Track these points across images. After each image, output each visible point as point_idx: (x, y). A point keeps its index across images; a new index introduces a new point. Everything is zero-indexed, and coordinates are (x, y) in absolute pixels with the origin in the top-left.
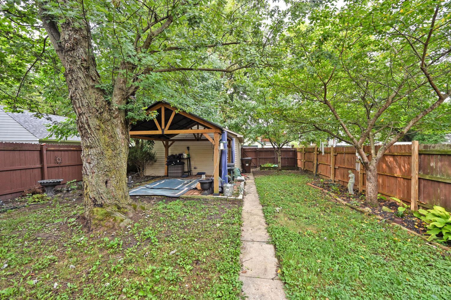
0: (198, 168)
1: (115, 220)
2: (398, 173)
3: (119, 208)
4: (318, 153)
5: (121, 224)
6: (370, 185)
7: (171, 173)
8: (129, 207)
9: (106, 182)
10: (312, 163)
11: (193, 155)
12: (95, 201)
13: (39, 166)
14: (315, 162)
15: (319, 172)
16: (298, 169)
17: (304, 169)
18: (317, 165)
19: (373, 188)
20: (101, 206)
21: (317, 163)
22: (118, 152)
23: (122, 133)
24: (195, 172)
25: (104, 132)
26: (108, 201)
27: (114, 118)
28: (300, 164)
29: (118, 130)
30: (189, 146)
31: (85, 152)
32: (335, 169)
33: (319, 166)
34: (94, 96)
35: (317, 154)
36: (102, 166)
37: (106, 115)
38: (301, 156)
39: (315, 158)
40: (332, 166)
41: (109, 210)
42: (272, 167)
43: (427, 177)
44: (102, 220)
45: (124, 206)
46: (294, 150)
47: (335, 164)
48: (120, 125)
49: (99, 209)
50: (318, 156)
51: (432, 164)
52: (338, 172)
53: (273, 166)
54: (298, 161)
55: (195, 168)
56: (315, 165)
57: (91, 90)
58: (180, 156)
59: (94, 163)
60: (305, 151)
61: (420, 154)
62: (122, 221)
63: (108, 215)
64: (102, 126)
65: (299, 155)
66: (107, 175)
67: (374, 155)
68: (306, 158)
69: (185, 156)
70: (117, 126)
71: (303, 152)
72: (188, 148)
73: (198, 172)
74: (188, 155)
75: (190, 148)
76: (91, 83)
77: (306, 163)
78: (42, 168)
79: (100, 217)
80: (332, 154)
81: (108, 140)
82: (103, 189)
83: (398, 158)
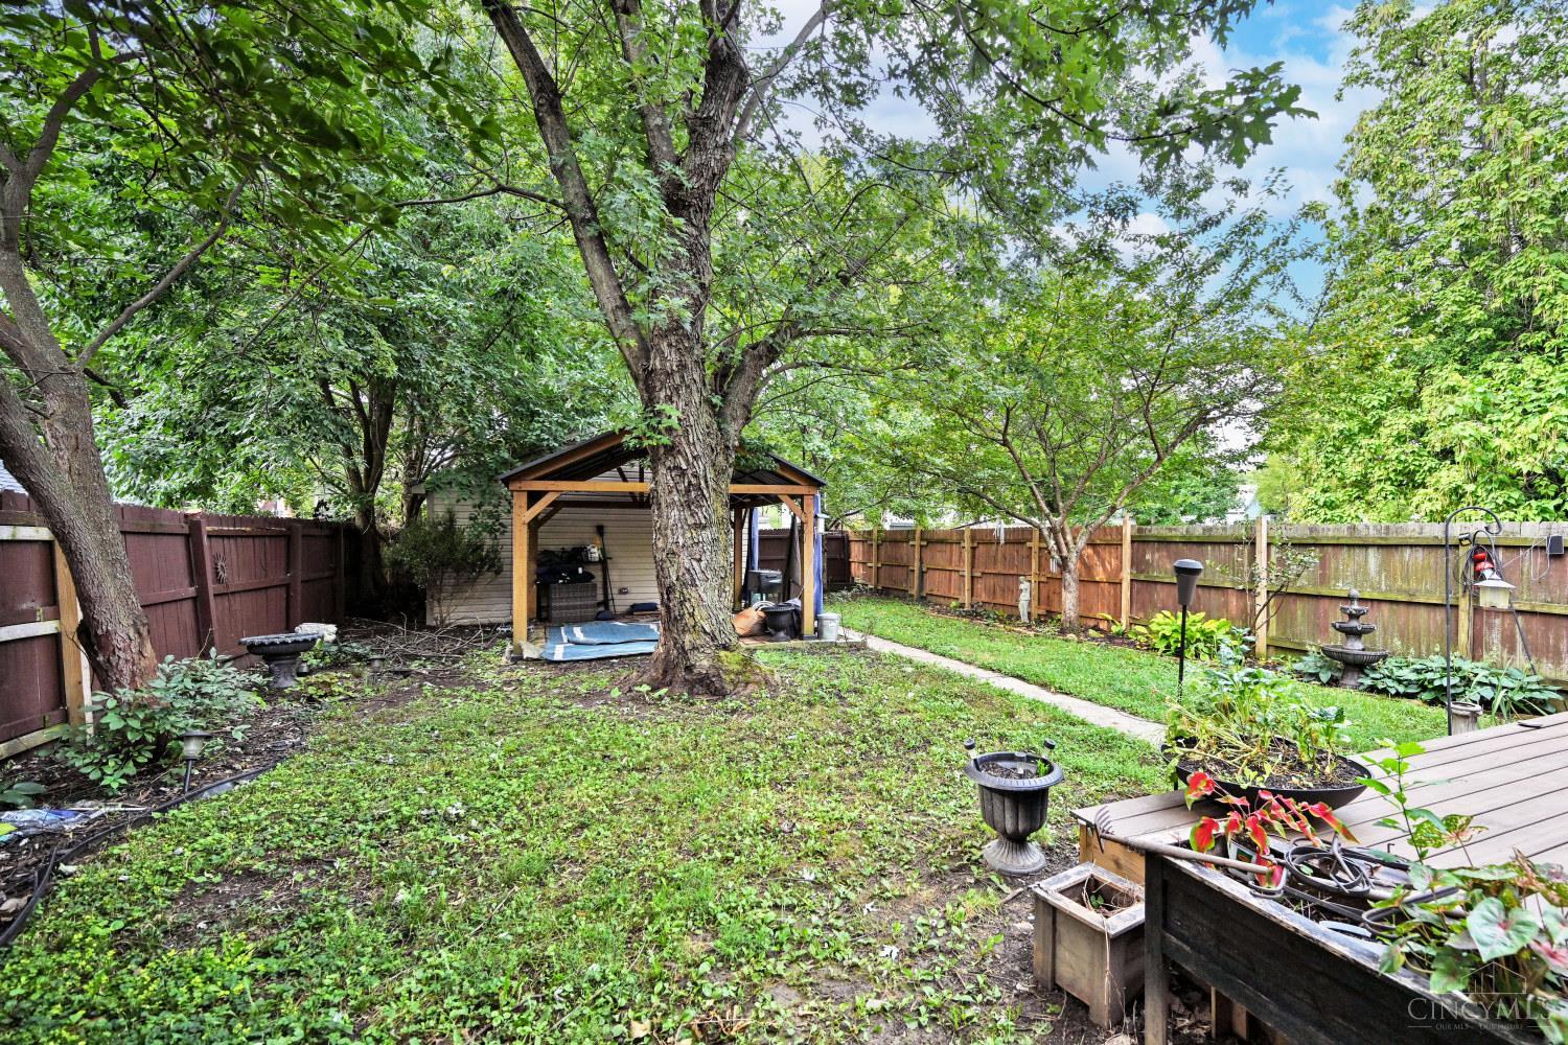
0: (634, 590)
1: (762, 671)
2: (1100, 576)
4: (924, 543)
5: (776, 678)
6: (1069, 596)
7: (561, 608)
10: (906, 569)
11: (613, 551)
12: (714, 638)
13: (191, 591)
14: (915, 566)
15: (927, 590)
16: (852, 586)
17: (874, 587)
18: (922, 573)
19: (1074, 601)
20: (726, 648)
21: (921, 568)
24: (621, 603)
28: (859, 574)
30: (603, 523)
32: (973, 578)
33: (926, 576)
35: (921, 546)
38: (865, 552)
39: (917, 556)
40: (967, 574)
41: (742, 654)
43: (1142, 578)
44: (739, 674)
46: (839, 535)
47: (973, 567)
49: (727, 654)
50: (924, 550)
51: (1148, 557)
52: (979, 586)
54: (854, 565)
55: (623, 591)
56: (915, 574)
58: (578, 555)
60: (877, 538)
61: (1133, 542)
63: (746, 663)
65: (856, 551)
67: (1071, 545)
68: (882, 558)
69: (595, 554)
71: (873, 541)
72: (600, 530)
73: (632, 603)
74: (603, 550)
75: (605, 530)
77: (882, 570)
78: (200, 603)
79: (735, 667)
80: (967, 544)
83: (1100, 549)
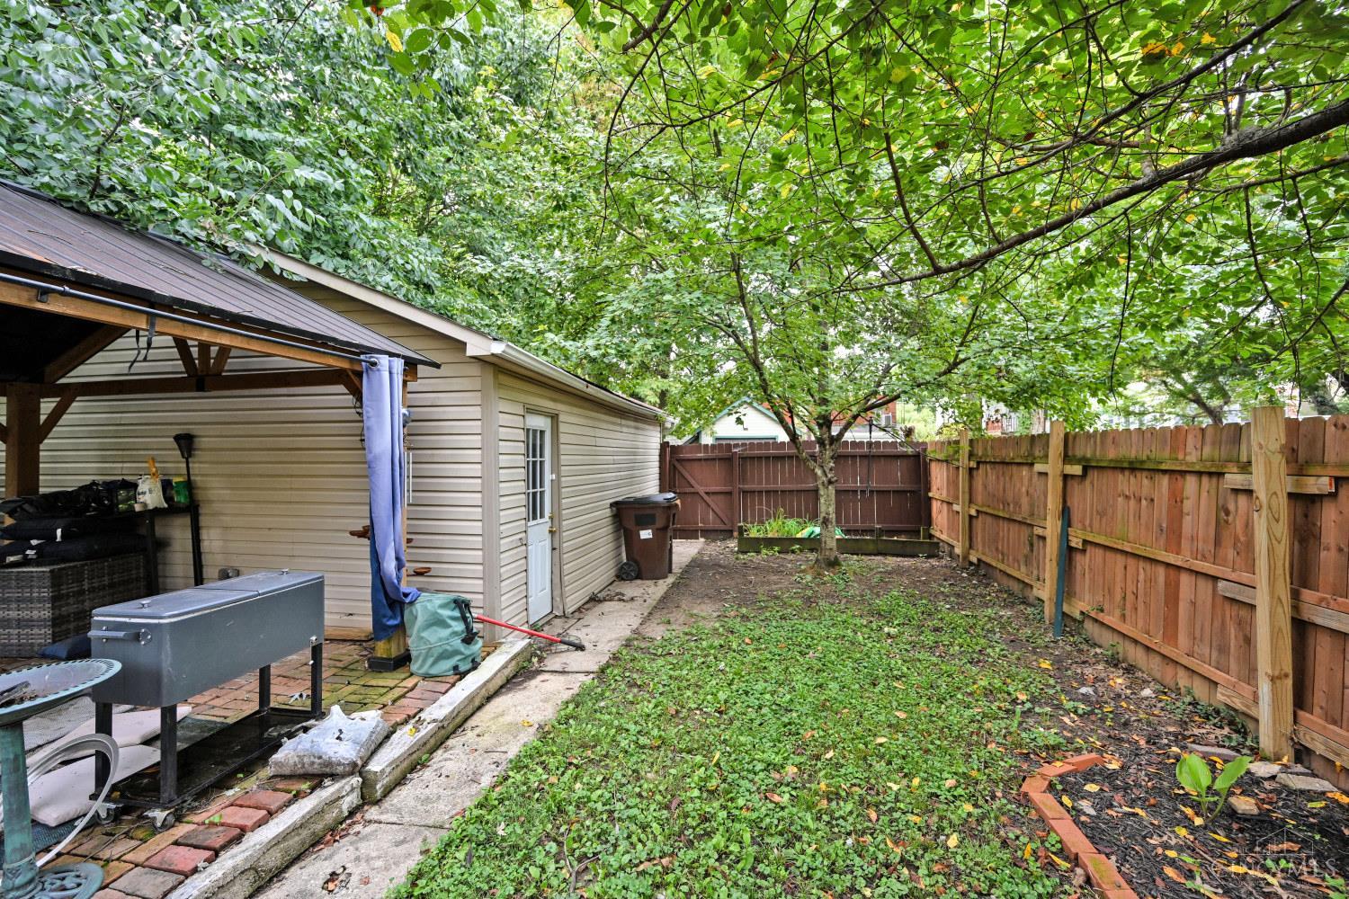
4: (1076, 470)
10: (1025, 531)
14: (1051, 527)
16: (933, 549)
17: (966, 557)
18: (1068, 554)
21: (1064, 536)
28: (942, 524)
30: (194, 430)
33: (1081, 562)
35: (1066, 477)
38: (952, 483)
39: (1053, 503)
42: (800, 541)
46: (910, 450)
50: (1075, 488)
53: (804, 534)
54: (935, 506)
55: (227, 576)
56: (1051, 549)
60: (971, 455)
65: (939, 477)
68: (979, 498)
71: (964, 461)
72: (186, 443)
74: (182, 487)
75: (202, 442)
77: (978, 524)
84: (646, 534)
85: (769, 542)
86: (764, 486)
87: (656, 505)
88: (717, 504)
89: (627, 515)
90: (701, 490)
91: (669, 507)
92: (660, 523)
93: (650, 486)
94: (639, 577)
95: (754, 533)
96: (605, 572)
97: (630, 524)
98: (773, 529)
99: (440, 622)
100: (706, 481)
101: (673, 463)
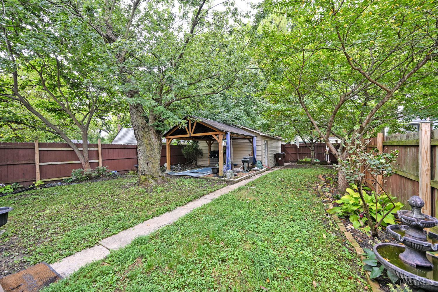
1: (149, 182)
3: (153, 177)
5: (151, 184)
8: (159, 178)
9: (148, 164)
12: (142, 172)
20: (144, 175)
22: (153, 148)
23: (155, 138)
25: (146, 138)
26: (148, 173)
27: (150, 130)
29: (153, 137)
31: (139, 148)
34: (140, 120)
36: (145, 155)
37: (146, 129)
41: (147, 177)
44: (144, 181)
45: (156, 176)
48: (154, 134)
49: (143, 176)
57: (139, 118)
59: (142, 153)
62: (151, 183)
63: (146, 179)
64: (145, 135)
66: (147, 160)
70: (152, 134)
76: (139, 114)
79: (143, 180)
81: (147, 142)
82: (145, 166)
84: (280, 159)
85: (303, 162)
86: (303, 152)
87: (281, 154)
88: (293, 156)
89: (276, 156)
90: (290, 153)
91: (284, 154)
92: (282, 157)
93: (280, 151)
94: (279, 166)
95: (301, 160)
96: (273, 165)
97: (277, 157)
98: (305, 160)
99: (260, 164)
100: (291, 151)
101: (284, 147)
